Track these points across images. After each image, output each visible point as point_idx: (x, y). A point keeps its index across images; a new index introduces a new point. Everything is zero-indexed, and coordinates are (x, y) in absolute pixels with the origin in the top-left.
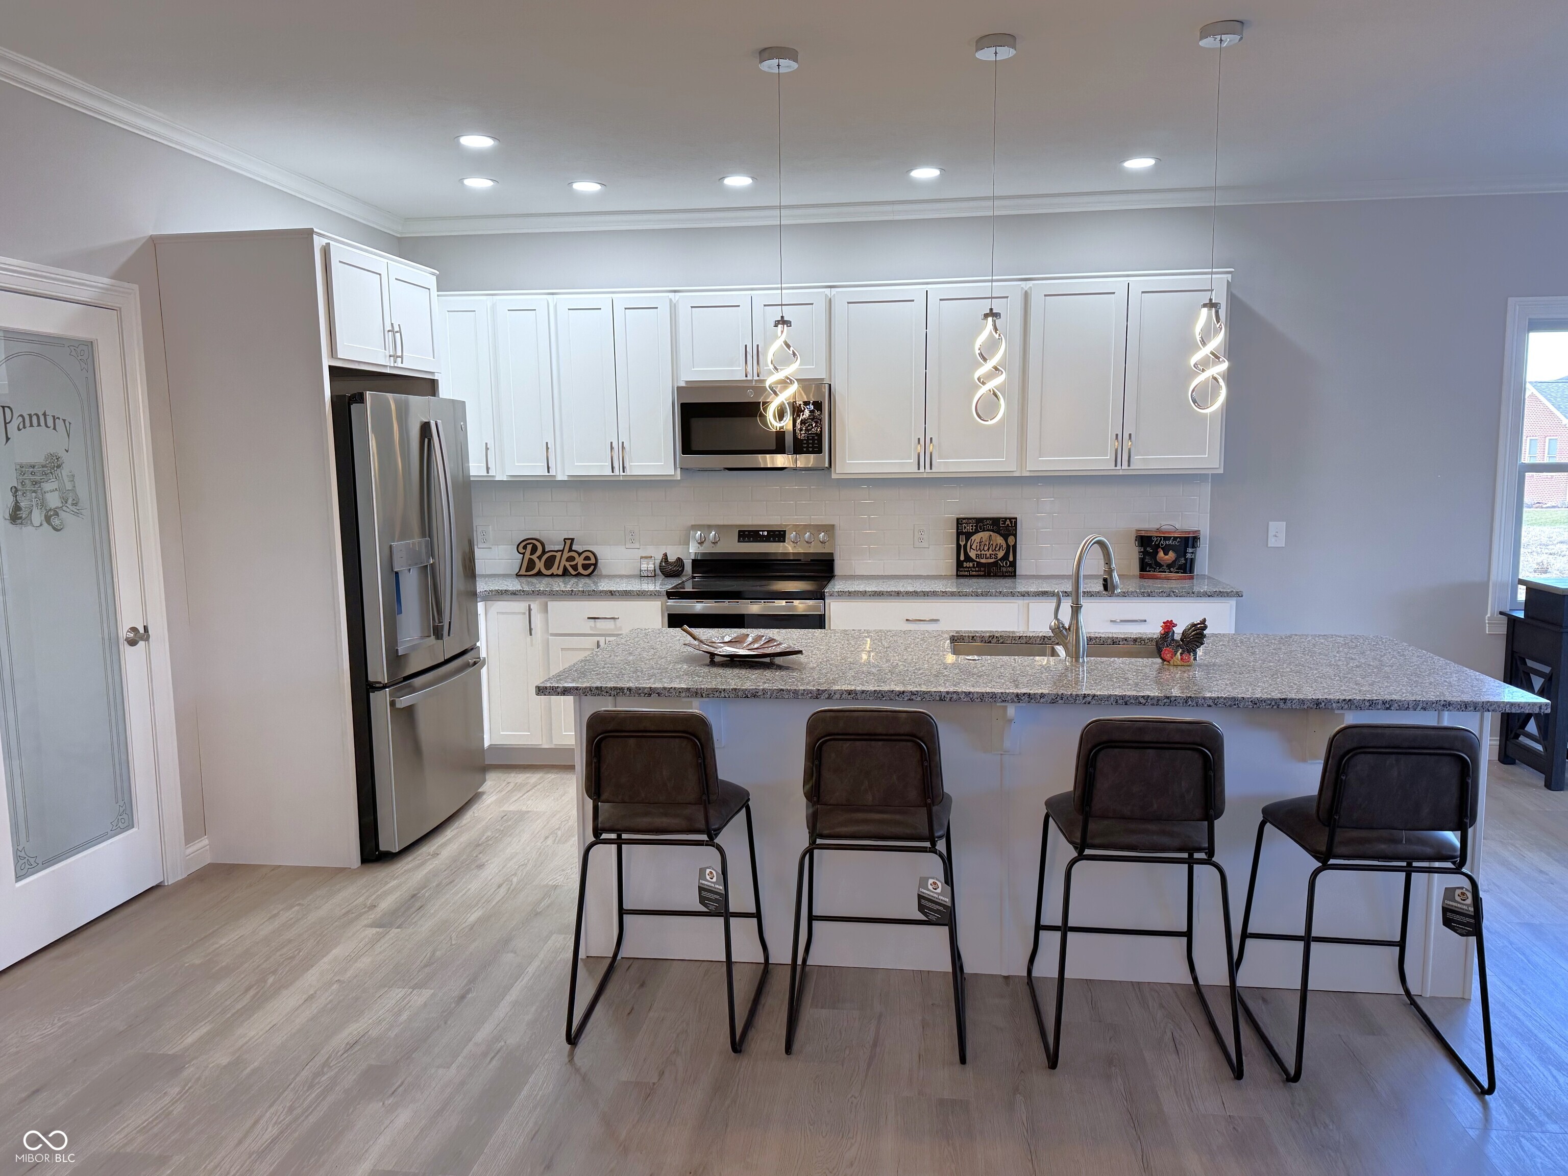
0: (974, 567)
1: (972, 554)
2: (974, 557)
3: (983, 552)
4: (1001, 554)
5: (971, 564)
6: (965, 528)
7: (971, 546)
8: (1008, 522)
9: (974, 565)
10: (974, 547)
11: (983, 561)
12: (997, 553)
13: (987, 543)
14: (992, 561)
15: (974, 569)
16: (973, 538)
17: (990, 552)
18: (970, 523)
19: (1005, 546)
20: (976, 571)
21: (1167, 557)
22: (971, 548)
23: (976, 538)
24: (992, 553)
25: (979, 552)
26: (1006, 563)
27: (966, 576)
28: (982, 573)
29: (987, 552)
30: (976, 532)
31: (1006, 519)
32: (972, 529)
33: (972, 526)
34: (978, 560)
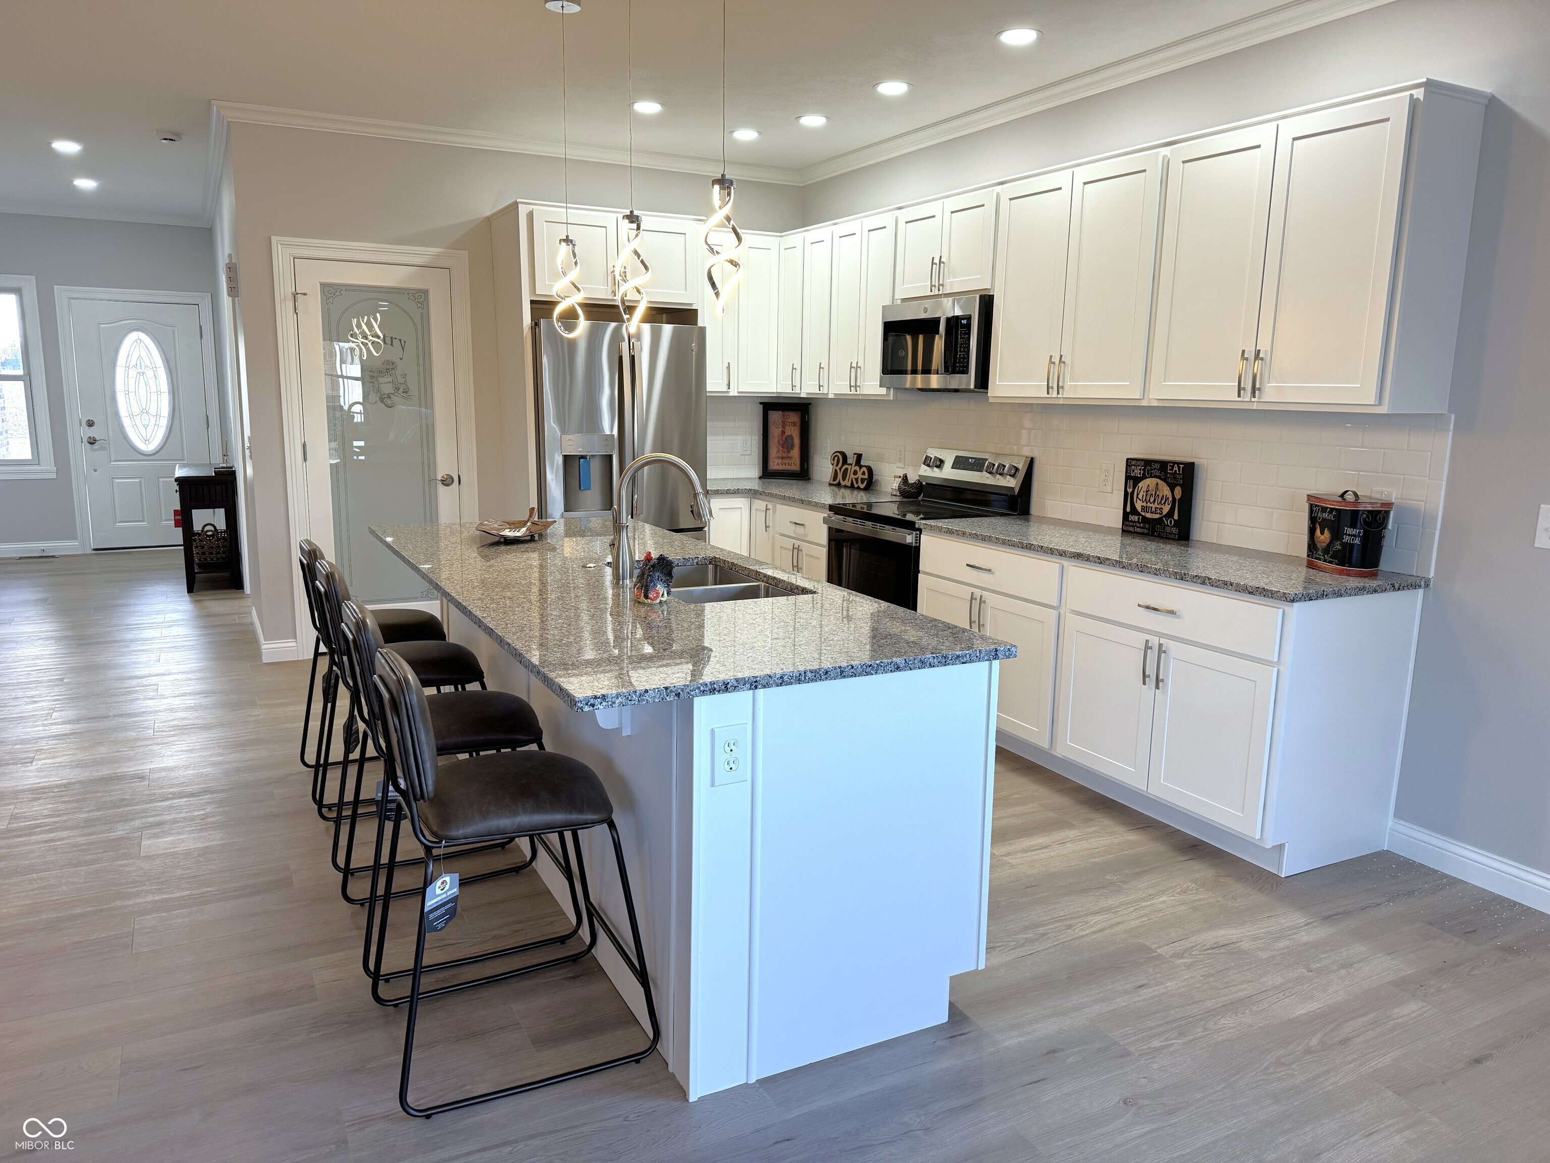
0: (1138, 522)
1: (1139, 505)
2: (1139, 509)
3: (1149, 504)
4: (1166, 509)
5: (1136, 518)
6: (1133, 471)
7: (1138, 495)
8: (1176, 468)
9: (1139, 519)
10: (1140, 497)
11: (1148, 515)
12: (1162, 506)
13: (1154, 493)
14: (1157, 516)
15: (1138, 525)
16: (1140, 485)
17: (1156, 505)
18: (1139, 466)
19: (1170, 499)
20: (1140, 527)
21: (1322, 537)
22: (1137, 497)
23: (1143, 485)
24: (1158, 506)
25: (1144, 504)
26: (1171, 521)
27: (1130, 532)
28: (1146, 531)
29: (1152, 505)
30: (1144, 477)
31: (1174, 463)
32: (1140, 474)
33: (1140, 469)
34: (1143, 514)
